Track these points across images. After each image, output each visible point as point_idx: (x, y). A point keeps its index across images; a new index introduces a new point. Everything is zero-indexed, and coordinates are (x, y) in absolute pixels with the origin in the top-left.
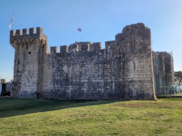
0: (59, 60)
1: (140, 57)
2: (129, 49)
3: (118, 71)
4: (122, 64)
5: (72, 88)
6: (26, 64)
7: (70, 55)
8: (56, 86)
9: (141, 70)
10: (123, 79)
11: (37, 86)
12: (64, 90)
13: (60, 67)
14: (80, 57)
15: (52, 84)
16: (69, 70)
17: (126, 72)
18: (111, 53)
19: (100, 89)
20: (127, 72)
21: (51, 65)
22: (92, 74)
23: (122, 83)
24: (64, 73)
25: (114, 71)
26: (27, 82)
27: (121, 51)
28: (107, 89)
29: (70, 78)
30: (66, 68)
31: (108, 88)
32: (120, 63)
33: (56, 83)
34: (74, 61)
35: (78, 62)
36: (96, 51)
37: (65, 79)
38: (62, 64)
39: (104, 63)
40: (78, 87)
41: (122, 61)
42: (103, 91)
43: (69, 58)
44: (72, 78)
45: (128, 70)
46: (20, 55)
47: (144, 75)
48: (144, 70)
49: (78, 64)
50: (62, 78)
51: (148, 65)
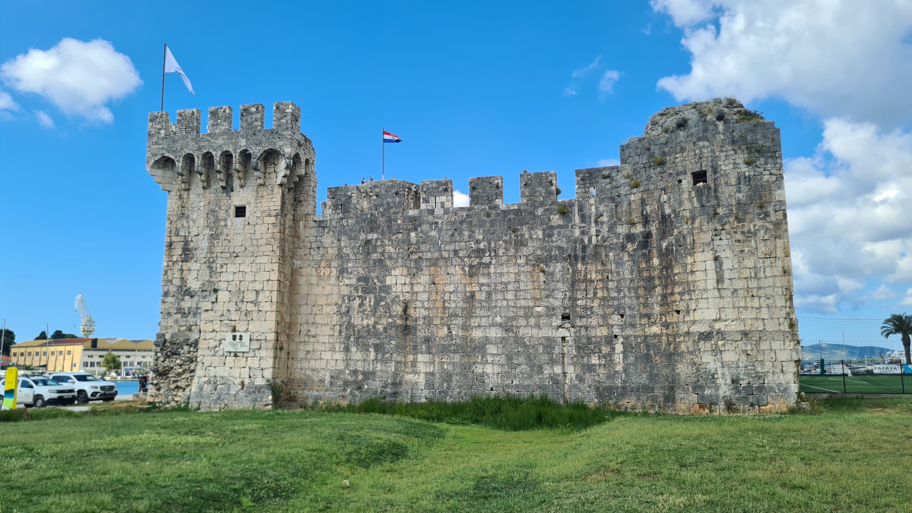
0: (368, 242)
1: (743, 233)
2: (690, 200)
3: (641, 292)
4: (656, 261)
5: (433, 363)
6: (220, 261)
7: (420, 225)
8: (356, 354)
9: (748, 289)
10: (666, 325)
11: (275, 358)
12: (395, 375)
13: (373, 275)
14: (466, 233)
15: (337, 346)
16: (416, 289)
17: (677, 297)
18: (605, 219)
19: (558, 370)
20: (686, 297)
21: (334, 264)
22: (523, 303)
23: (659, 342)
24: (393, 301)
25: (619, 291)
26: (229, 336)
27: (648, 209)
28: (590, 368)
29: (421, 322)
30: (401, 280)
31: (594, 365)
32: (648, 259)
33: (357, 343)
34: (440, 250)
35: (456, 252)
36: (536, 208)
37: (397, 327)
38: (380, 261)
39: (573, 259)
40: (457, 358)
41: (655, 251)
42: (574, 376)
43: (413, 234)
44: (428, 320)
45: (689, 289)
46: (194, 221)
47: (760, 308)
48: (759, 288)
49: (456, 261)
50: (384, 321)
51: (775, 270)
